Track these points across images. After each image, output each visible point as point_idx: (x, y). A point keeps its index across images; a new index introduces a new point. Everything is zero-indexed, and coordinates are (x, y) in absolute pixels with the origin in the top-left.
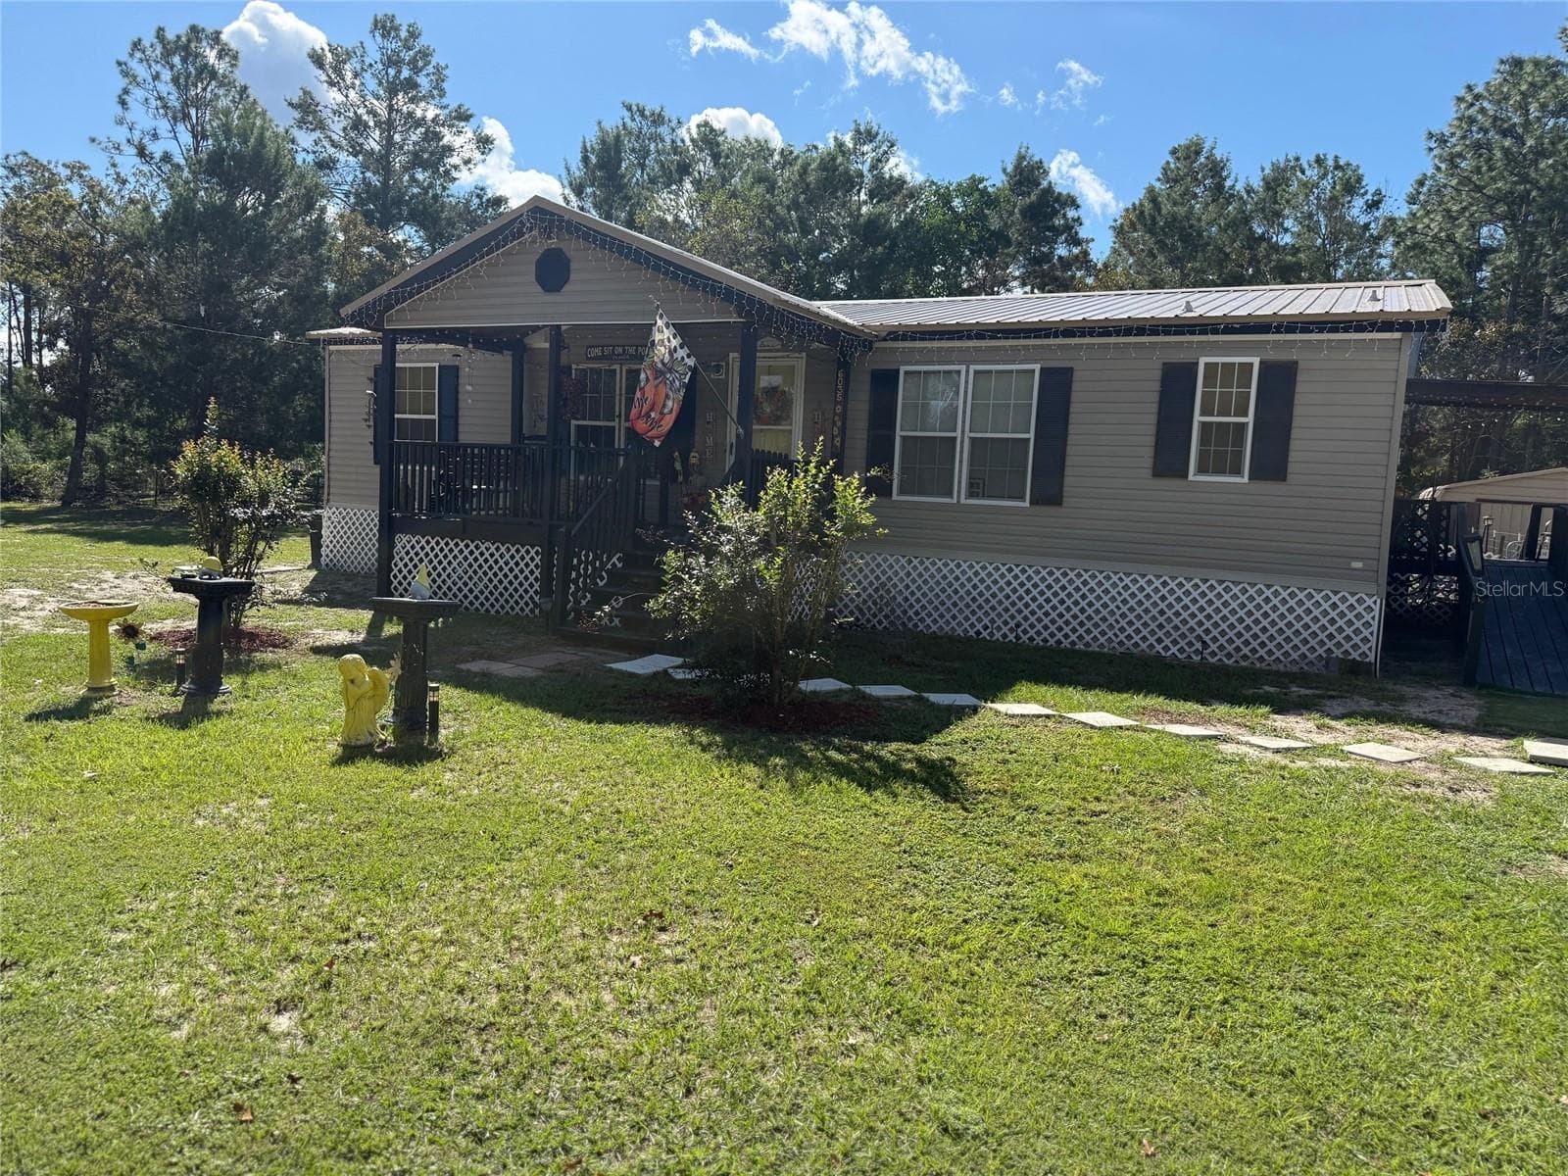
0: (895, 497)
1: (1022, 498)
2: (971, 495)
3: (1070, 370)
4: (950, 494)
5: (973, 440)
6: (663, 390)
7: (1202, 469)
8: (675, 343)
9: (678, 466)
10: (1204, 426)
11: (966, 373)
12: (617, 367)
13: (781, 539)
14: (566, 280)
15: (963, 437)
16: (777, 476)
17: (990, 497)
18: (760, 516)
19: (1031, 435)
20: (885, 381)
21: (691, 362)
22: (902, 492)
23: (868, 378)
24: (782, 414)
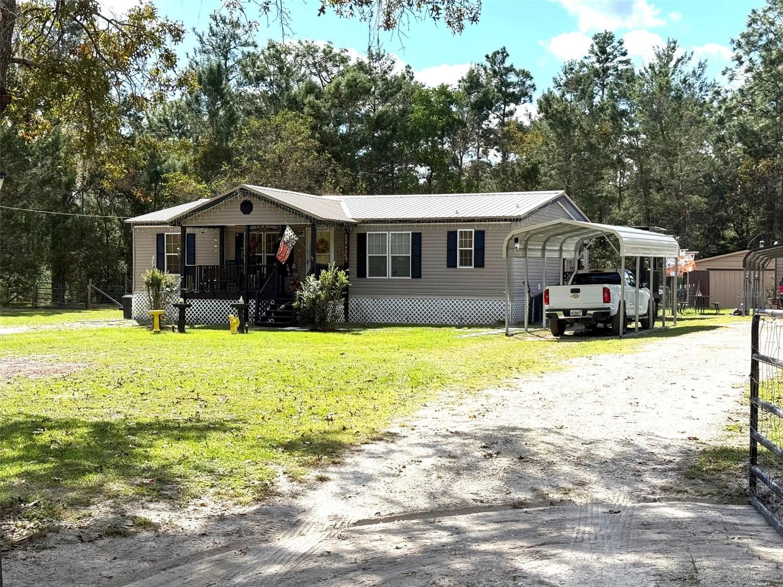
0: (367, 277)
1: (409, 276)
2: (393, 275)
3: (420, 234)
4: (386, 276)
5: (392, 257)
6: (286, 248)
7: (461, 265)
8: (292, 234)
9: (288, 269)
10: (461, 251)
11: (389, 235)
12: (262, 233)
13: (325, 287)
14: (252, 210)
15: (389, 255)
16: (323, 271)
17: (399, 276)
18: (319, 282)
19: (410, 255)
20: (362, 238)
21: (296, 239)
22: (370, 276)
23: (356, 236)
24: (326, 250)
